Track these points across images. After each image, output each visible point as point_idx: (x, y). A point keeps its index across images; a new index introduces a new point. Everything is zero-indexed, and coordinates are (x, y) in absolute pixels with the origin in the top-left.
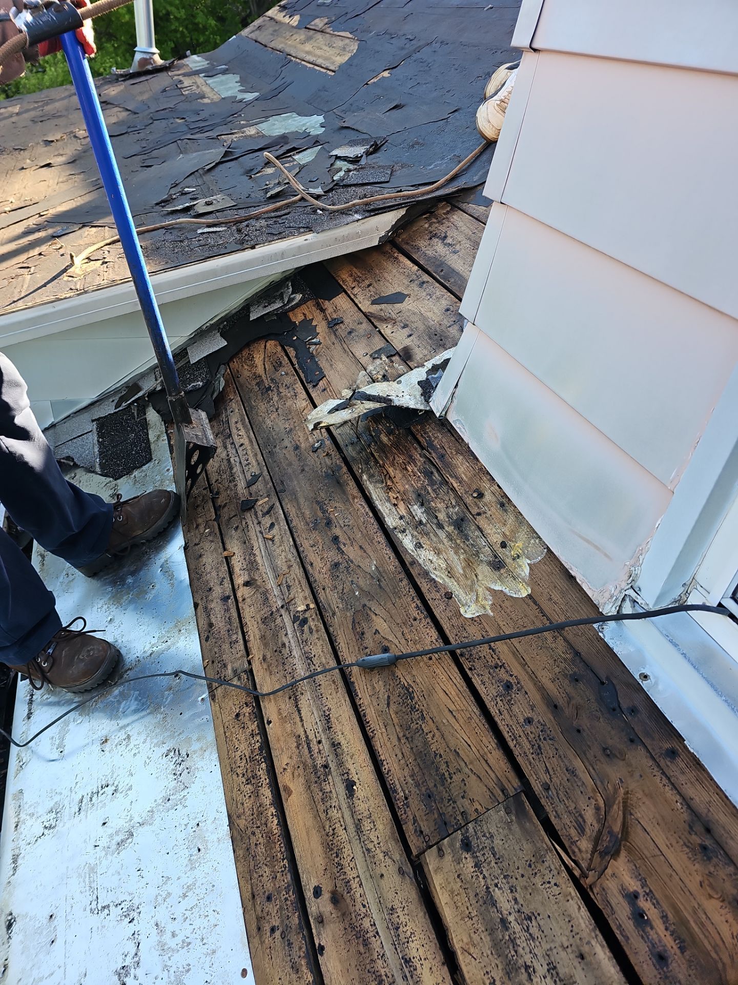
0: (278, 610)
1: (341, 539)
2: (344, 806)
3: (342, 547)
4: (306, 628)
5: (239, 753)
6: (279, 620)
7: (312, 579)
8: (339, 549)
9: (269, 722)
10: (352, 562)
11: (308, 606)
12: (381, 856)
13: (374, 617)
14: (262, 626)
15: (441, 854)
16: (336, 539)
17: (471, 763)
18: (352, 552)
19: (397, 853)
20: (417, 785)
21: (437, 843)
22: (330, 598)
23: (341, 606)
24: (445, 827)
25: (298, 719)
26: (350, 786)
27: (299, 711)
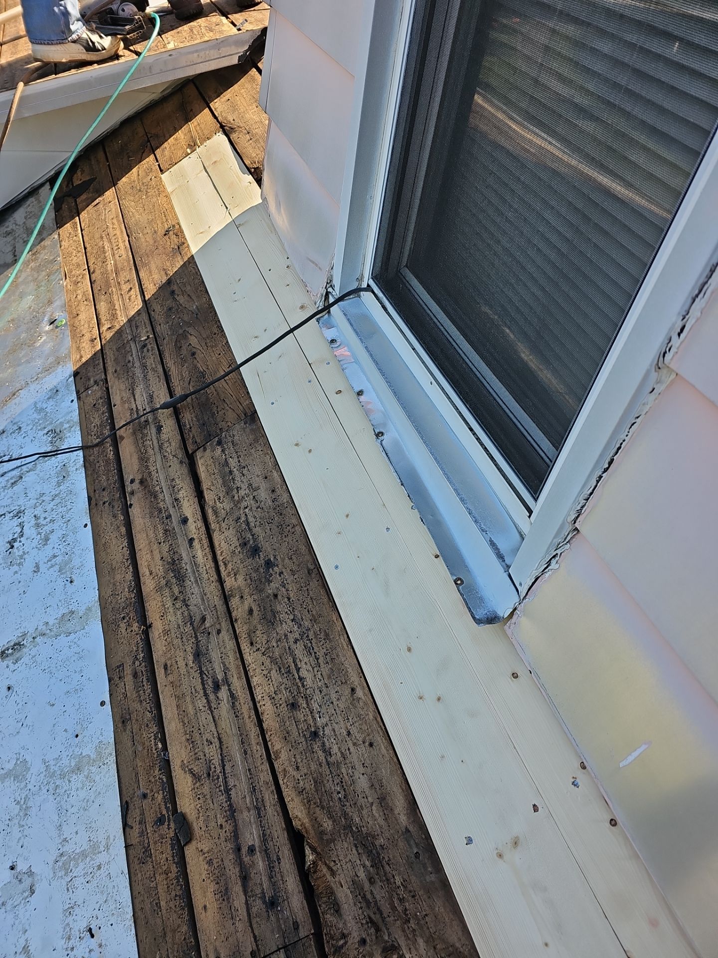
0: (128, 341)
1: (176, 292)
2: (154, 438)
3: (176, 296)
4: (145, 349)
5: (93, 424)
6: (128, 348)
7: (152, 320)
8: (174, 298)
9: (115, 406)
10: (181, 305)
11: (148, 337)
12: (171, 457)
13: (189, 336)
14: (117, 353)
15: (205, 450)
16: (173, 292)
17: (231, 404)
18: (182, 299)
19: (181, 454)
20: (198, 420)
21: (204, 445)
22: (163, 328)
23: (169, 333)
24: (209, 437)
25: (133, 400)
26: (159, 429)
27: (134, 396)
